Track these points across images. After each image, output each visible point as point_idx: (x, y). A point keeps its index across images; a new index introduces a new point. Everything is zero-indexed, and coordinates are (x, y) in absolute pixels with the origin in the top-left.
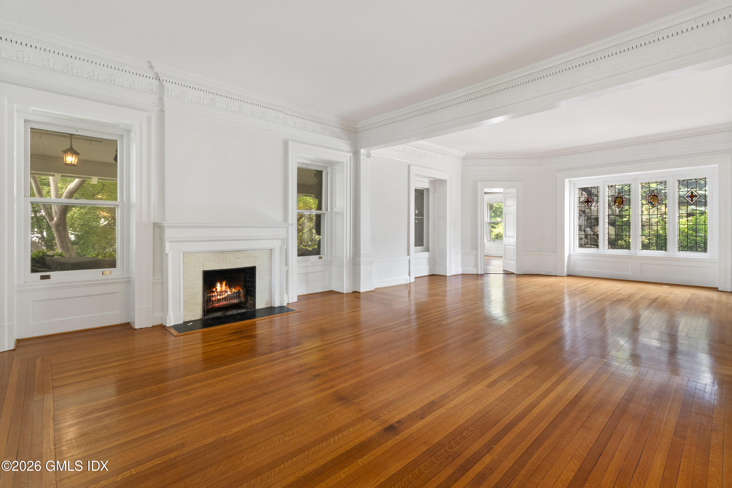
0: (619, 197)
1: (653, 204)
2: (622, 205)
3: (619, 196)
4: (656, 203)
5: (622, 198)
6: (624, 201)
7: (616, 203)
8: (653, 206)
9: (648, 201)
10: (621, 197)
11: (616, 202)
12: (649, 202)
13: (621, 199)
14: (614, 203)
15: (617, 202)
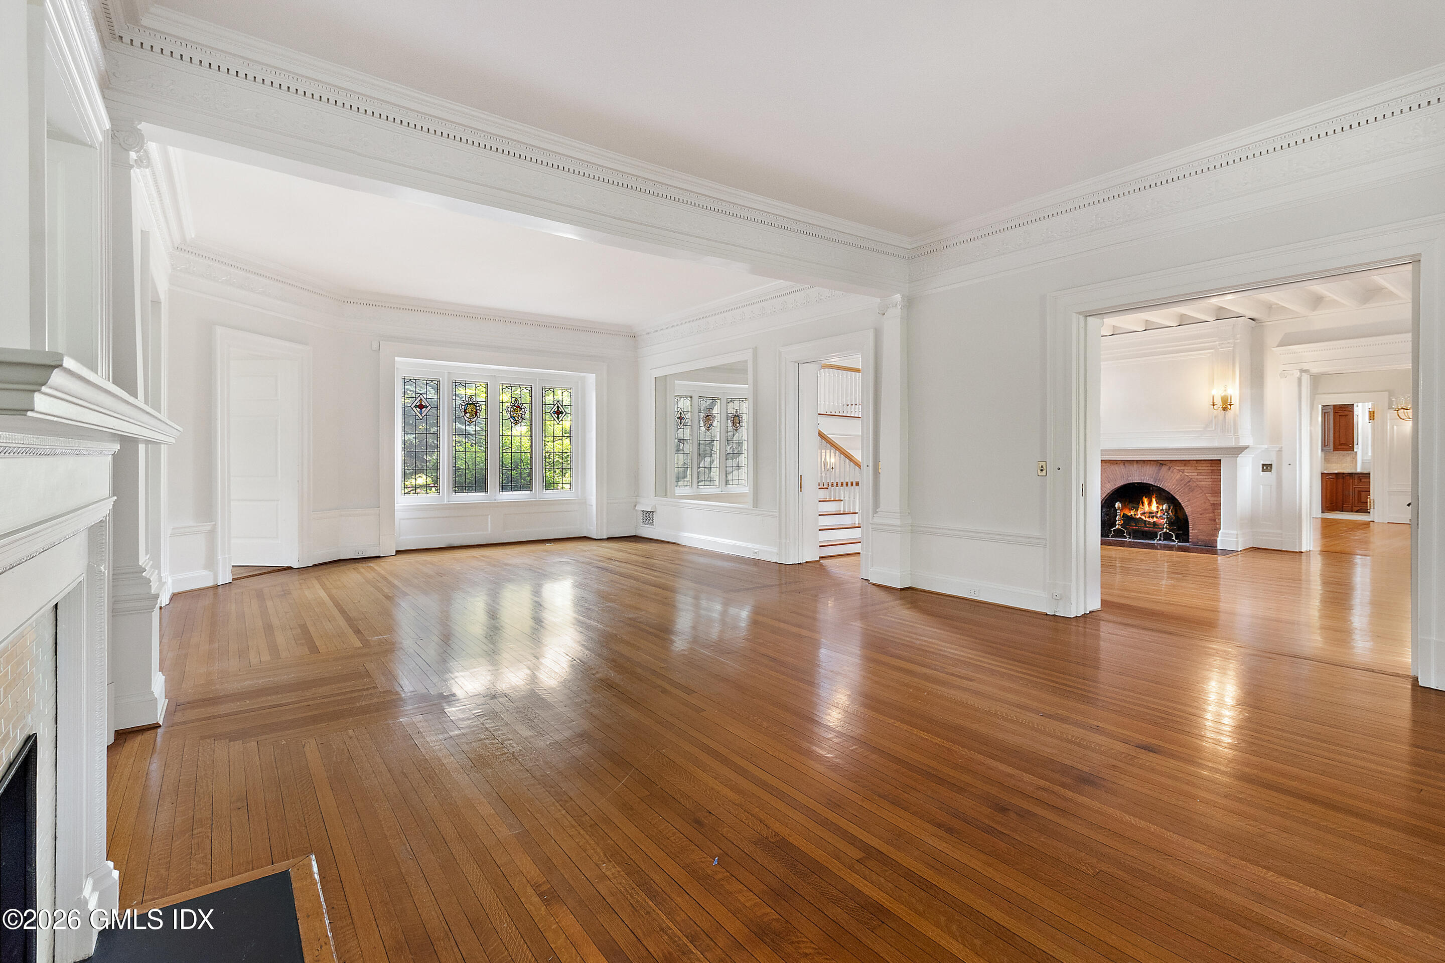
0: (470, 404)
1: (516, 420)
2: (476, 418)
3: (471, 402)
4: (520, 418)
5: (476, 406)
6: (478, 411)
7: (467, 413)
8: (516, 422)
9: (510, 414)
10: (474, 404)
11: (467, 411)
12: (511, 416)
13: (474, 407)
14: (463, 413)
15: (469, 413)
